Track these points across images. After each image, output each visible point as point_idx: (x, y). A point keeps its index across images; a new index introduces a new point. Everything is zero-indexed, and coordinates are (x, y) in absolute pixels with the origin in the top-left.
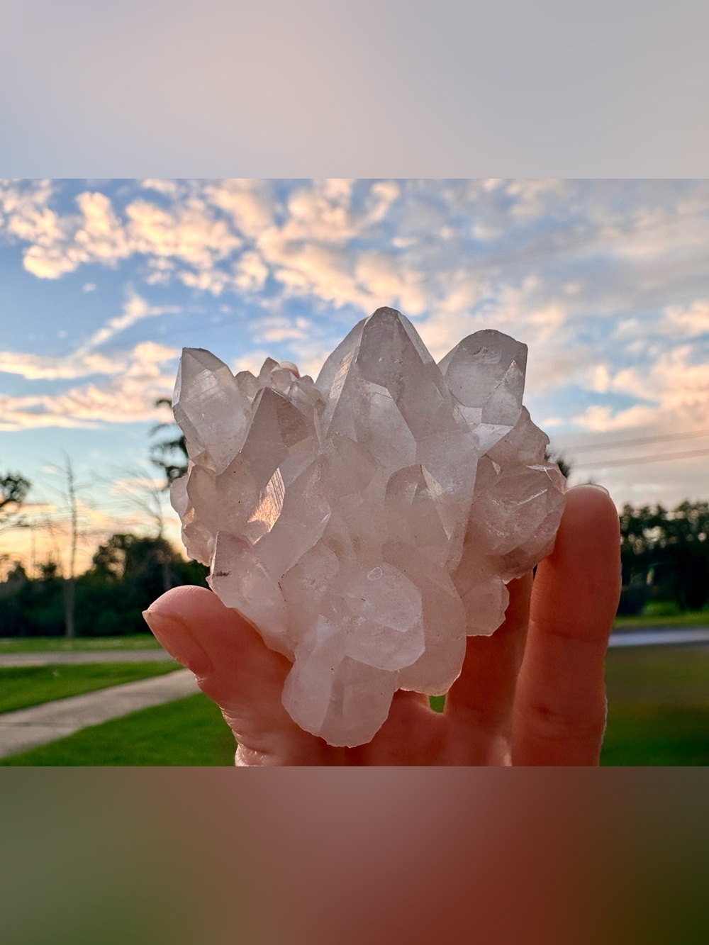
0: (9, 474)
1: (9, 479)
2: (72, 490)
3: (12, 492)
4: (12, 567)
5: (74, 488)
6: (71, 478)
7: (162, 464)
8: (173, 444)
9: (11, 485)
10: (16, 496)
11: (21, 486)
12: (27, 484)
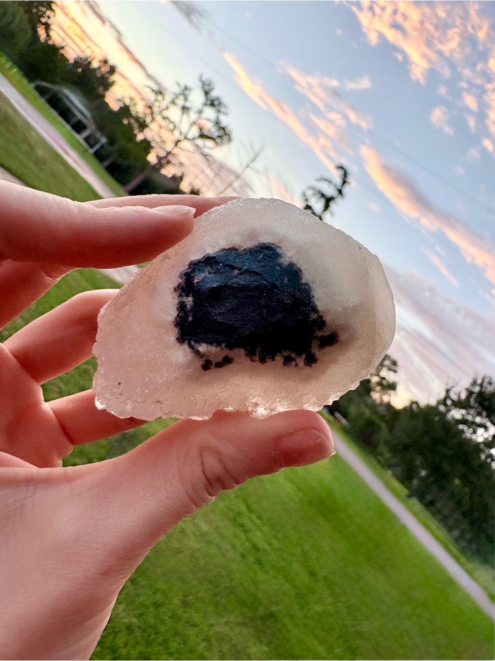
0: (225, 127)
1: (223, 129)
2: (248, 166)
3: (219, 137)
4: (179, 174)
5: (250, 166)
6: (253, 160)
7: (306, 200)
8: (323, 195)
9: (221, 133)
10: (218, 140)
11: (226, 138)
12: (230, 140)
